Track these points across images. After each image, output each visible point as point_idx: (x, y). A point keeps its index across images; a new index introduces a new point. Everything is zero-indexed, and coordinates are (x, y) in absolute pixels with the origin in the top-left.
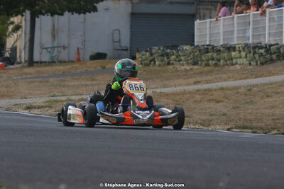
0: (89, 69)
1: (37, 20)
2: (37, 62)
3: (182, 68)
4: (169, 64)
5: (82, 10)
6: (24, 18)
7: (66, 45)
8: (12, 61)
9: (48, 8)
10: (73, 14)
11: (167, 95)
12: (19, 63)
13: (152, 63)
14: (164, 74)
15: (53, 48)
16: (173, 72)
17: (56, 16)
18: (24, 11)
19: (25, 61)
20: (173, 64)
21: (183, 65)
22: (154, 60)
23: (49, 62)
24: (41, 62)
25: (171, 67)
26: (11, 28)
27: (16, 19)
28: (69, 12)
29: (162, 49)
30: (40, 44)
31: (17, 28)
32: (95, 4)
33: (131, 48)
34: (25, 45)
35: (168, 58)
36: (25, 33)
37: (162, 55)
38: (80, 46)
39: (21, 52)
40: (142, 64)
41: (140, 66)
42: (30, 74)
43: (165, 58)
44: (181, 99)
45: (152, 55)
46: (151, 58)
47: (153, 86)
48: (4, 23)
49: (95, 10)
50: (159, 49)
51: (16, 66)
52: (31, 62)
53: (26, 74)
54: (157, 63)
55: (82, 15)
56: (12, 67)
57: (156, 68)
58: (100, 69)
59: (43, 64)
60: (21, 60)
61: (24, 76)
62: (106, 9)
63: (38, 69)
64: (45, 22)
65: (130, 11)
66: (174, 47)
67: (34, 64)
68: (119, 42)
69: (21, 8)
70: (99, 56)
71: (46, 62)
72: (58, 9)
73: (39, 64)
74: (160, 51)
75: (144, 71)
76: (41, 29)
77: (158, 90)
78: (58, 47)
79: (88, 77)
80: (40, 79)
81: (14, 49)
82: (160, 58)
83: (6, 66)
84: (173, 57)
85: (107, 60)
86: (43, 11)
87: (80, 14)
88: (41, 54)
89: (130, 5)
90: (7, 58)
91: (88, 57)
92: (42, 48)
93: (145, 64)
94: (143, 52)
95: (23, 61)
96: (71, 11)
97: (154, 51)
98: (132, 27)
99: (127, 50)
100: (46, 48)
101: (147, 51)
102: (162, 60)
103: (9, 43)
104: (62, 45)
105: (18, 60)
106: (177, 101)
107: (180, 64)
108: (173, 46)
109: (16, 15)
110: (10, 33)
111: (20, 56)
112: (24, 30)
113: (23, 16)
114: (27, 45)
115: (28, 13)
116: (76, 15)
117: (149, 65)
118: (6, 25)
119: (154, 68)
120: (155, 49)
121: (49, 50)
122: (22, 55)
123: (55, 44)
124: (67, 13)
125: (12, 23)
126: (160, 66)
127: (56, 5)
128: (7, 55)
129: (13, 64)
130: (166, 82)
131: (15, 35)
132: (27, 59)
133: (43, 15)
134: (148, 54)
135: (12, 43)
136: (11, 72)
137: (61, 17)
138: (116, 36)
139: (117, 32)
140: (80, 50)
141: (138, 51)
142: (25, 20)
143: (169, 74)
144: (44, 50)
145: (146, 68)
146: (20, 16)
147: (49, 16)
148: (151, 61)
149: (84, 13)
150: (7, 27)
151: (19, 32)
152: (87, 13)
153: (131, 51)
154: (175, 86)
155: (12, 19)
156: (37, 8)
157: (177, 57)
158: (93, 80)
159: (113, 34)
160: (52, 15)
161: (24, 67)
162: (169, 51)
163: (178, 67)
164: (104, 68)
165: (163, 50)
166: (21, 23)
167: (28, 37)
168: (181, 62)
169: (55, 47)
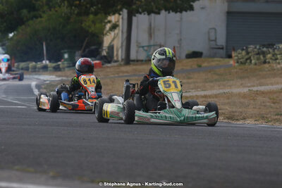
0: (185, 68)
1: (134, 19)
2: (134, 61)
3: (279, 66)
4: (265, 62)
5: (178, 9)
6: (121, 16)
7: (162, 44)
8: (109, 59)
9: (144, 7)
10: (169, 13)
11: (263, 93)
12: (116, 61)
13: (248, 61)
14: (260, 73)
15: (149, 46)
16: (269, 71)
17: (153, 15)
18: (121, 10)
19: (122, 60)
20: (269, 62)
21: (279, 63)
22: (250, 58)
23: (146, 61)
24: (138, 61)
25: (267, 65)
26: (108, 26)
27: (113, 18)
28: (166, 11)
29: (258, 47)
30: (137, 42)
31: (114, 27)
32: (192, 3)
33: (227, 46)
34: (122, 43)
35: (264, 57)
36: (122, 32)
37: (258, 54)
38: (177, 45)
39: (117, 51)
40: (238, 62)
41: (236, 64)
42: (127, 72)
43: (261, 57)
44: (277, 97)
45: (248, 53)
46: (247, 57)
47: (249, 85)
48: (102, 21)
49: (191, 8)
50: (256, 48)
51: (113, 64)
52: (128, 61)
53: (123, 72)
54: (253, 61)
55: (178, 14)
56: (109, 65)
57: (252, 66)
58: (196, 67)
59: (139, 62)
60: (118, 58)
61: (121, 74)
62: (203, 8)
63: (134, 67)
64: (141, 20)
65: (226, 10)
66: (271, 45)
67: (131, 63)
68: (215, 40)
69: (119, 7)
70: (195, 55)
71: (142, 61)
72: (154, 8)
73: (136, 63)
74: (256, 50)
75: (240, 69)
76: (137, 27)
77: (255, 89)
78: (154, 45)
79: (184, 75)
80: (136, 78)
81: (111, 48)
82: (256, 56)
83: (103, 64)
84: (269, 56)
85: (202, 59)
86: (140, 10)
87: (176, 12)
88: (137, 52)
89: (226, 4)
90: (105, 56)
91: (183, 56)
92: (139, 46)
93: (241, 63)
94: (240, 51)
95: (120, 59)
96: (168, 9)
97: (250, 50)
98: (228, 26)
99: (222, 48)
100: (143, 47)
101: (243, 50)
102: (258, 59)
103: (107, 41)
104: (158, 43)
105: (115, 58)
106: (274, 99)
107: (276, 63)
108: (269, 45)
109: (114, 14)
110: (108, 32)
111: (117, 55)
112: (121, 28)
113: (120, 14)
114: (124, 44)
115: (125, 12)
116: (172, 14)
117: (245, 63)
118: (103, 24)
119: (250, 67)
120: (251, 48)
121: (145, 48)
122: (119, 54)
123: (152, 43)
124: (163, 12)
125: (110, 22)
126: (256, 64)
127: (153, 4)
128: (104, 53)
129: (109, 62)
130: (263, 81)
131: (113, 33)
132: (123, 57)
133: (140, 13)
134: (244, 53)
135: (110, 41)
136: (108, 70)
137: (157, 16)
138: (212, 34)
139: (214, 30)
140: (176, 49)
141: (234, 50)
142: (122, 18)
143: (265, 73)
144: (141, 49)
145: (242, 67)
146: (117, 15)
147: (146, 16)
148: (247, 59)
149: (181, 12)
150: (105, 26)
151: (116, 31)
152: (184, 13)
153: (226, 49)
154: (272, 84)
155: (109, 18)
156: (134, 7)
157: (273, 55)
158: (189, 78)
159: (209, 33)
160: (149, 14)
161: (121, 65)
162: (265, 49)
163: (275, 65)
164: (200, 66)
165: (260, 49)
166: (118, 21)
167: (125, 35)
168: (278, 61)
169: (151, 46)
